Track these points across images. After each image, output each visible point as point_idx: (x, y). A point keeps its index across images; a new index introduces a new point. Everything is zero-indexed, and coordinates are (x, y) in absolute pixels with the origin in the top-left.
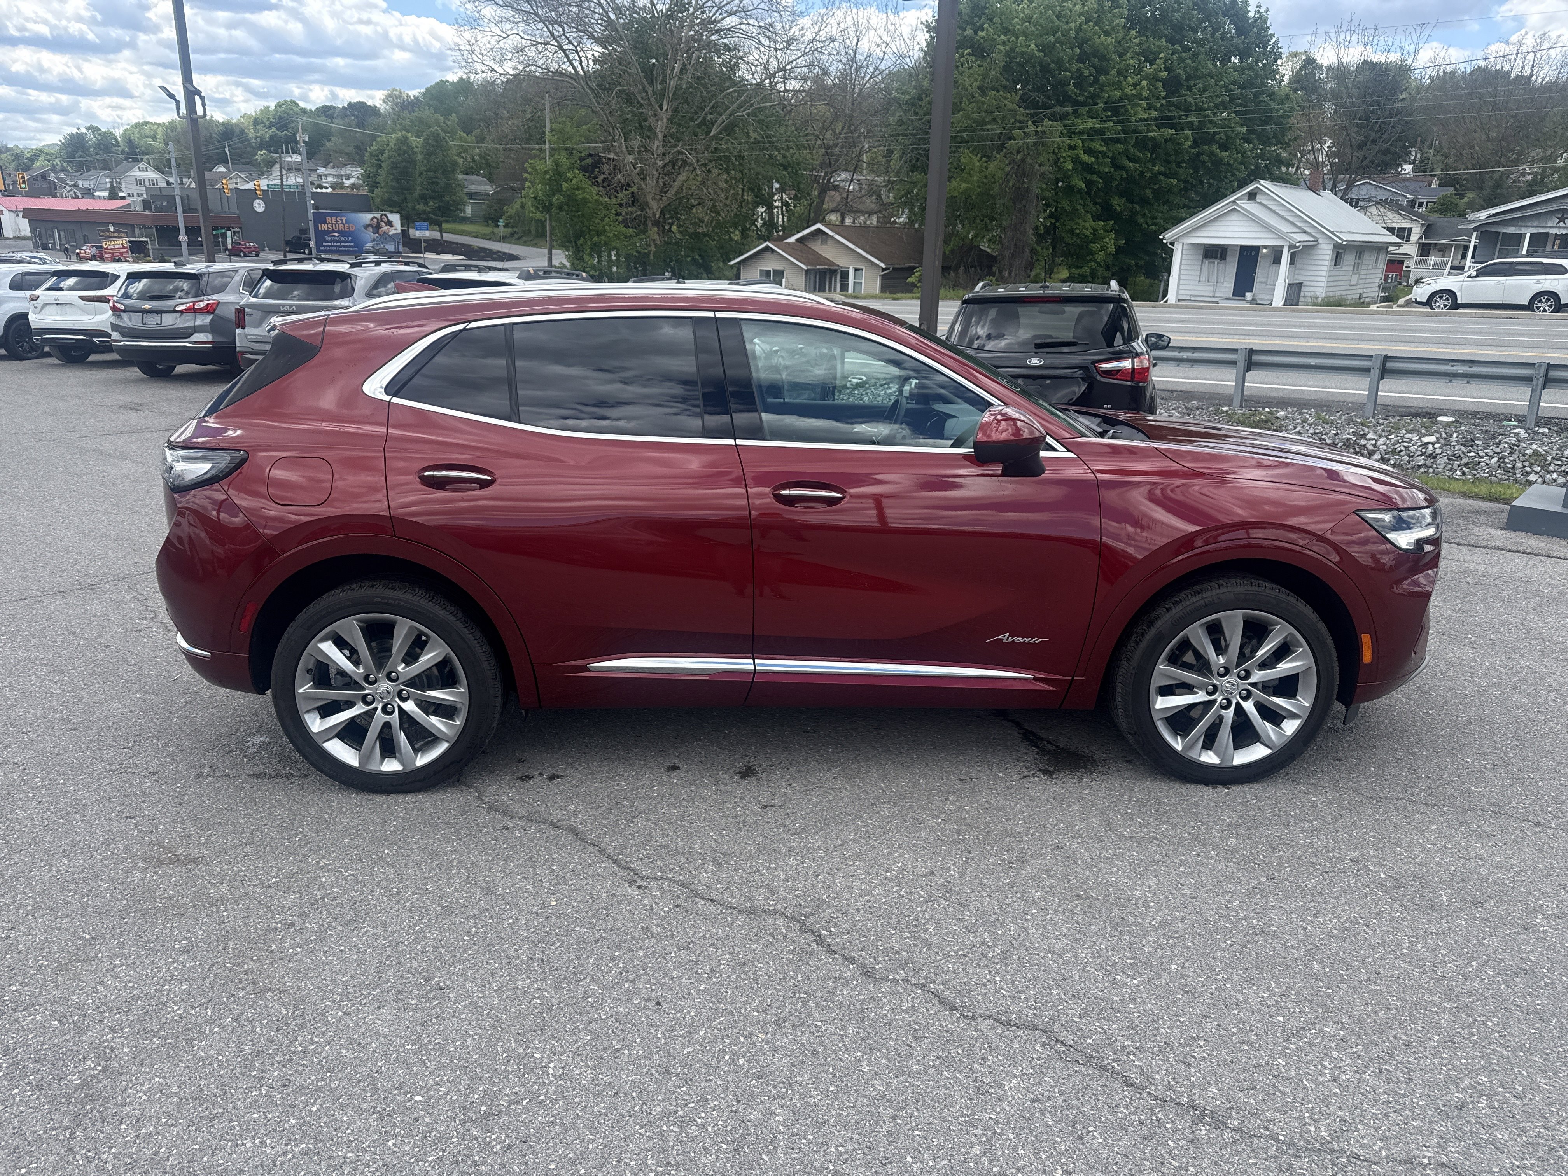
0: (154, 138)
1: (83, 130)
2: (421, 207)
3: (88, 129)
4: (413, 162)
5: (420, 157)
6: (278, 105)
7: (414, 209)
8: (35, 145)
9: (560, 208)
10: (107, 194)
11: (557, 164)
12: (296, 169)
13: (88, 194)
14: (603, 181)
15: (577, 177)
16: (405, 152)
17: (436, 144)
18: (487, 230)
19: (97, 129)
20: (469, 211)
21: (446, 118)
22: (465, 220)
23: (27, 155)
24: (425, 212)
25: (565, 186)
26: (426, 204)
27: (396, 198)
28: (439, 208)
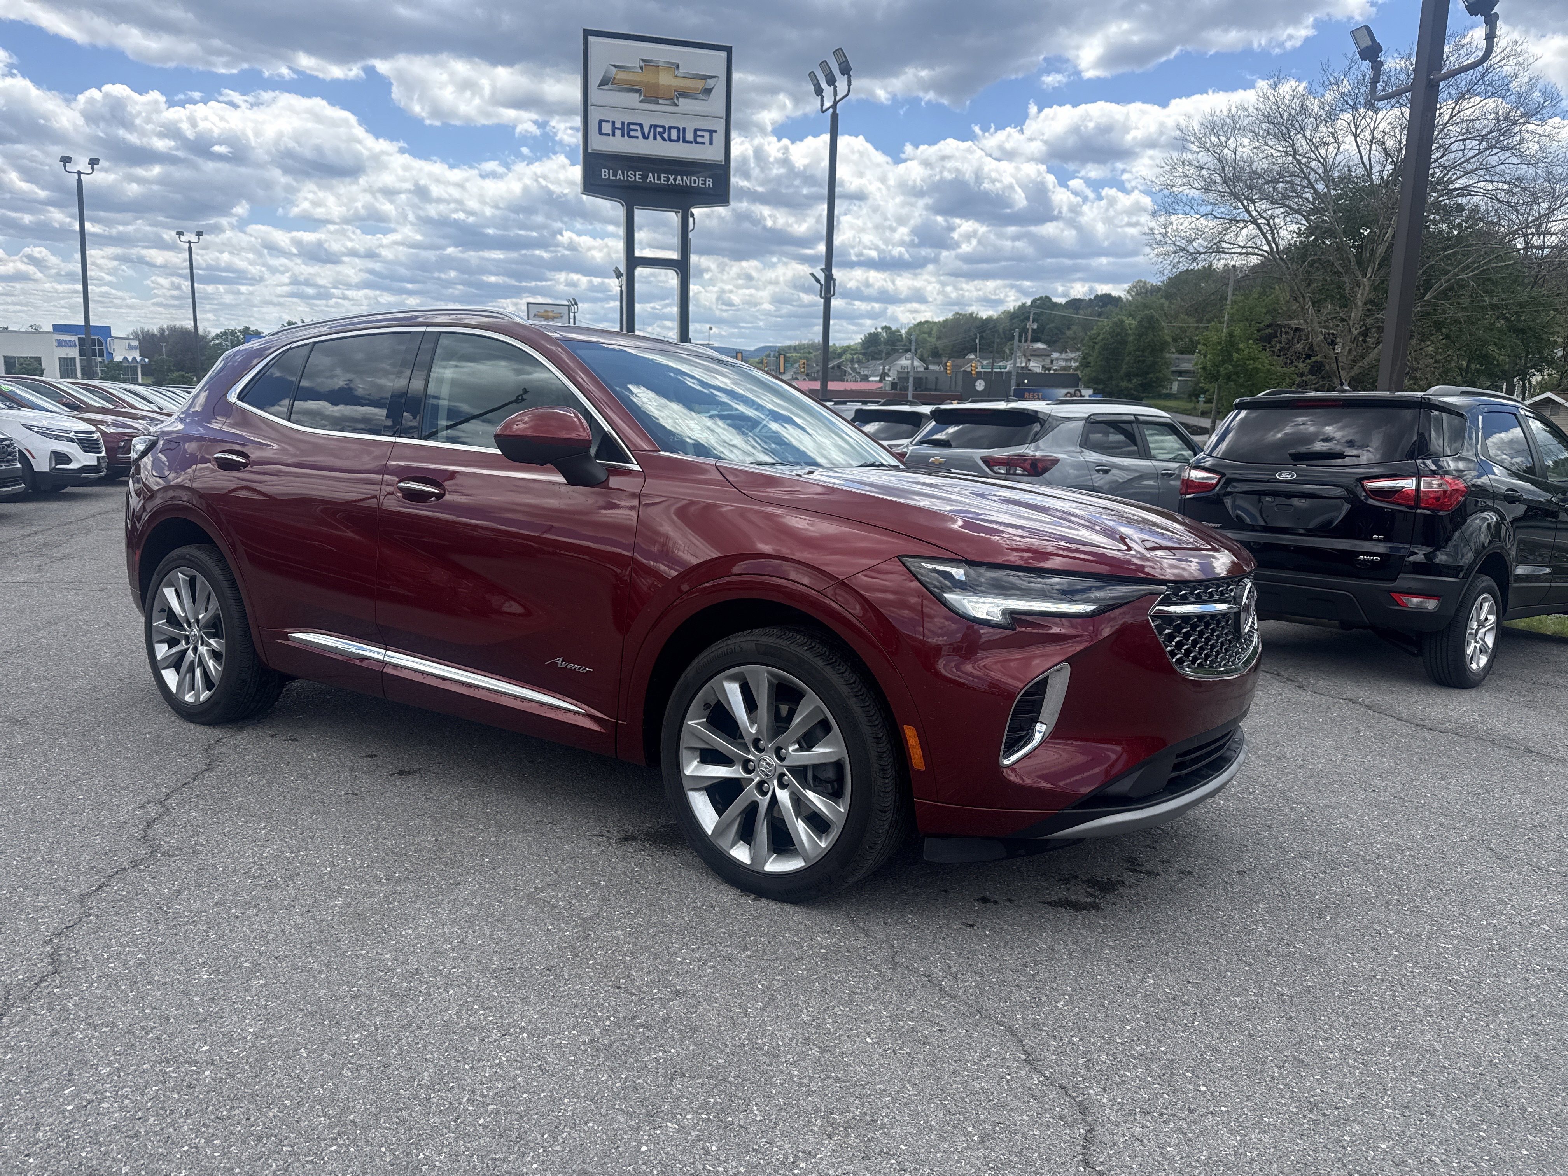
0: (930, 334)
1: (879, 330)
2: (1124, 384)
3: (883, 328)
4: (1124, 342)
5: (1131, 338)
6: (1034, 301)
7: (1117, 386)
8: (846, 343)
9: (1229, 378)
10: (878, 379)
11: (1231, 335)
12: (1037, 354)
13: (865, 378)
14: (1280, 351)
15: (1250, 348)
16: (1118, 334)
17: (1149, 325)
18: (1190, 406)
19: (889, 328)
20: (1175, 387)
21: (1170, 303)
22: (1169, 396)
23: (839, 351)
24: (1127, 389)
25: (1235, 356)
26: (1130, 381)
27: (1102, 377)
28: (1141, 385)
